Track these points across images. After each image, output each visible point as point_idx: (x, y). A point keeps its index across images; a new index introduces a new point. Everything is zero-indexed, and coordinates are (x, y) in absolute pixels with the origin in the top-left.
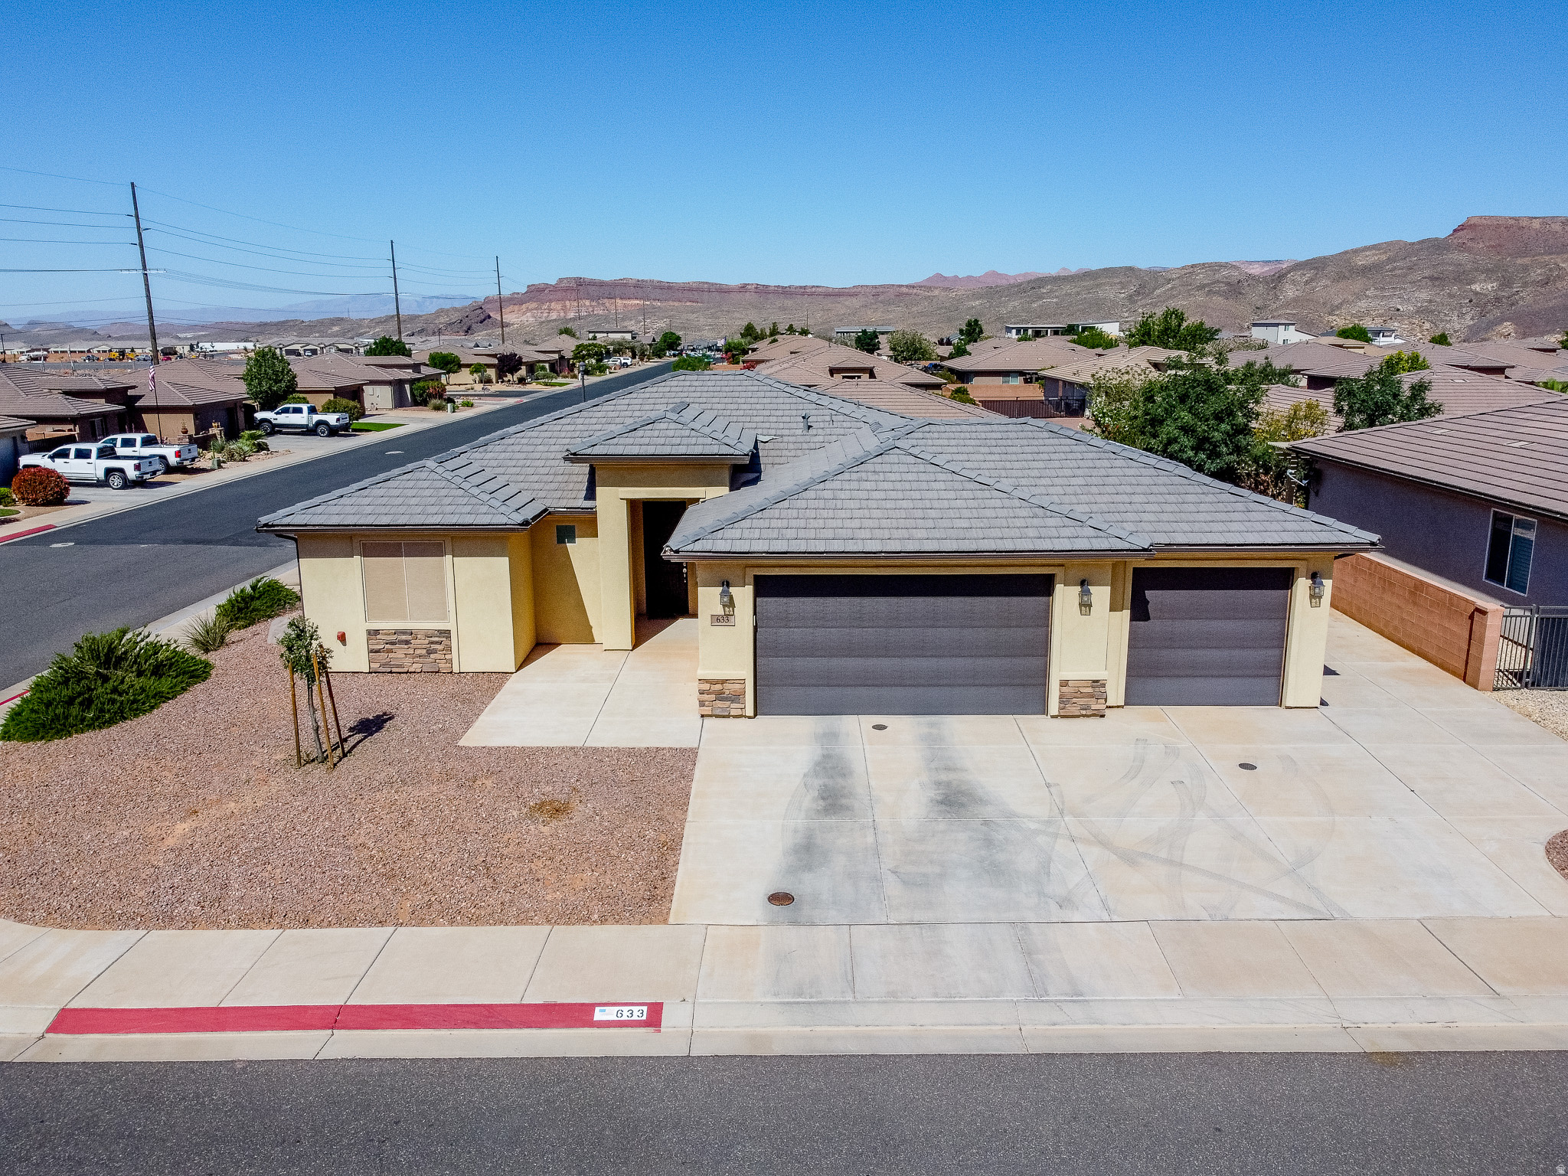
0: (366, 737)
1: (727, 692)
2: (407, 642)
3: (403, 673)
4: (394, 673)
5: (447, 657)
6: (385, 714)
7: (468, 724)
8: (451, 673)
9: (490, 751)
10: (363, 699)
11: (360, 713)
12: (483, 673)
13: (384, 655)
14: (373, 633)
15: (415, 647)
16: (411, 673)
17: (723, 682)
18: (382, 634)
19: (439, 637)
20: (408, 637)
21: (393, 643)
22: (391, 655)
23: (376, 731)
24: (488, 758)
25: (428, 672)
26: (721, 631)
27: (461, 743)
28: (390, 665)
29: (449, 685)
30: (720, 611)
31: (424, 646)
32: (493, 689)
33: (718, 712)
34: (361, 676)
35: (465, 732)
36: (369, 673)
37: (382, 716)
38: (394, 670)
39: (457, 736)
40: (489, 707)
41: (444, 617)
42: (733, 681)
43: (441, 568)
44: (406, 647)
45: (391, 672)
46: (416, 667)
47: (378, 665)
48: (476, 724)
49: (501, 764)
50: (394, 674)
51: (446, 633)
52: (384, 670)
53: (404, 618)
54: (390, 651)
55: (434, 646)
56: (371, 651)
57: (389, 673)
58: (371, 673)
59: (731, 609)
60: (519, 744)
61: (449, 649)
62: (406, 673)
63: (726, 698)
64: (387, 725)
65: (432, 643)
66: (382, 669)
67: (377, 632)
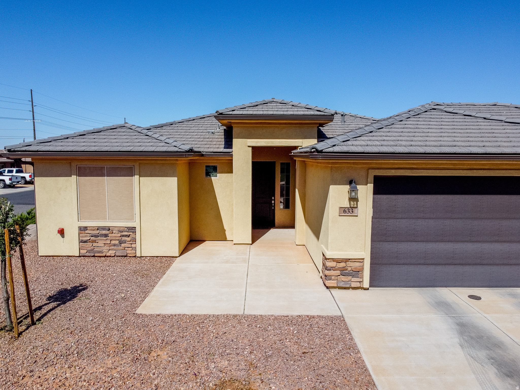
0: (59, 305)
1: (349, 269)
2: (106, 236)
3: (102, 257)
4: (96, 256)
5: (133, 246)
6: (81, 285)
7: (145, 294)
8: (135, 257)
9: (164, 318)
10: (69, 274)
11: (62, 284)
12: (157, 257)
13: (90, 244)
14: (82, 229)
15: (112, 238)
16: (107, 257)
17: (347, 260)
18: (90, 230)
19: (128, 232)
20: (107, 232)
21: (96, 236)
22: (95, 244)
23: (70, 300)
24: (162, 327)
25: (119, 256)
26: (347, 220)
27: (139, 311)
28: (94, 251)
29: (133, 264)
30: (346, 204)
31: (117, 238)
32: (164, 268)
33: (341, 285)
34: (73, 259)
35: (143, 301)
36: (79, 256)
37: (79, 287)
38: (96, 255)
39: (136, 305)
40: (162, 280)
41: (132, 218)
42: (354, 260)
43: (132, 185)
44: (105, 238)
45: (94, 256)
46: (111, 253)
47: (85, 251)
48: (152, 294)
49: (175, 332)
50: (96, 258)
51: (133, 229)
52: (89, 255)
53: (104, 218)
54: (94, 241)
55: (124, 238)
56: (81, 242)
57: (92, 256)
58: (81, 256)
59: (355, 203)
60: (188, 312)
61: (134, 240)
62: (105, 257)
63: (349, 273)
64: (80, 294)
65: (123, 236)
66: (88, 254)
67: (86, 228)
